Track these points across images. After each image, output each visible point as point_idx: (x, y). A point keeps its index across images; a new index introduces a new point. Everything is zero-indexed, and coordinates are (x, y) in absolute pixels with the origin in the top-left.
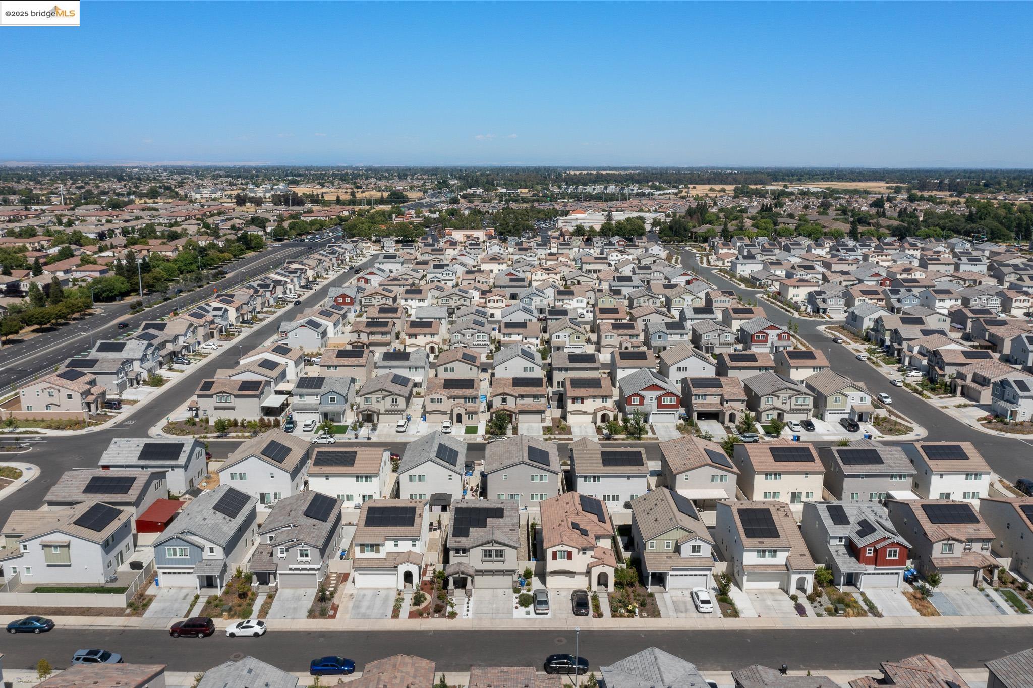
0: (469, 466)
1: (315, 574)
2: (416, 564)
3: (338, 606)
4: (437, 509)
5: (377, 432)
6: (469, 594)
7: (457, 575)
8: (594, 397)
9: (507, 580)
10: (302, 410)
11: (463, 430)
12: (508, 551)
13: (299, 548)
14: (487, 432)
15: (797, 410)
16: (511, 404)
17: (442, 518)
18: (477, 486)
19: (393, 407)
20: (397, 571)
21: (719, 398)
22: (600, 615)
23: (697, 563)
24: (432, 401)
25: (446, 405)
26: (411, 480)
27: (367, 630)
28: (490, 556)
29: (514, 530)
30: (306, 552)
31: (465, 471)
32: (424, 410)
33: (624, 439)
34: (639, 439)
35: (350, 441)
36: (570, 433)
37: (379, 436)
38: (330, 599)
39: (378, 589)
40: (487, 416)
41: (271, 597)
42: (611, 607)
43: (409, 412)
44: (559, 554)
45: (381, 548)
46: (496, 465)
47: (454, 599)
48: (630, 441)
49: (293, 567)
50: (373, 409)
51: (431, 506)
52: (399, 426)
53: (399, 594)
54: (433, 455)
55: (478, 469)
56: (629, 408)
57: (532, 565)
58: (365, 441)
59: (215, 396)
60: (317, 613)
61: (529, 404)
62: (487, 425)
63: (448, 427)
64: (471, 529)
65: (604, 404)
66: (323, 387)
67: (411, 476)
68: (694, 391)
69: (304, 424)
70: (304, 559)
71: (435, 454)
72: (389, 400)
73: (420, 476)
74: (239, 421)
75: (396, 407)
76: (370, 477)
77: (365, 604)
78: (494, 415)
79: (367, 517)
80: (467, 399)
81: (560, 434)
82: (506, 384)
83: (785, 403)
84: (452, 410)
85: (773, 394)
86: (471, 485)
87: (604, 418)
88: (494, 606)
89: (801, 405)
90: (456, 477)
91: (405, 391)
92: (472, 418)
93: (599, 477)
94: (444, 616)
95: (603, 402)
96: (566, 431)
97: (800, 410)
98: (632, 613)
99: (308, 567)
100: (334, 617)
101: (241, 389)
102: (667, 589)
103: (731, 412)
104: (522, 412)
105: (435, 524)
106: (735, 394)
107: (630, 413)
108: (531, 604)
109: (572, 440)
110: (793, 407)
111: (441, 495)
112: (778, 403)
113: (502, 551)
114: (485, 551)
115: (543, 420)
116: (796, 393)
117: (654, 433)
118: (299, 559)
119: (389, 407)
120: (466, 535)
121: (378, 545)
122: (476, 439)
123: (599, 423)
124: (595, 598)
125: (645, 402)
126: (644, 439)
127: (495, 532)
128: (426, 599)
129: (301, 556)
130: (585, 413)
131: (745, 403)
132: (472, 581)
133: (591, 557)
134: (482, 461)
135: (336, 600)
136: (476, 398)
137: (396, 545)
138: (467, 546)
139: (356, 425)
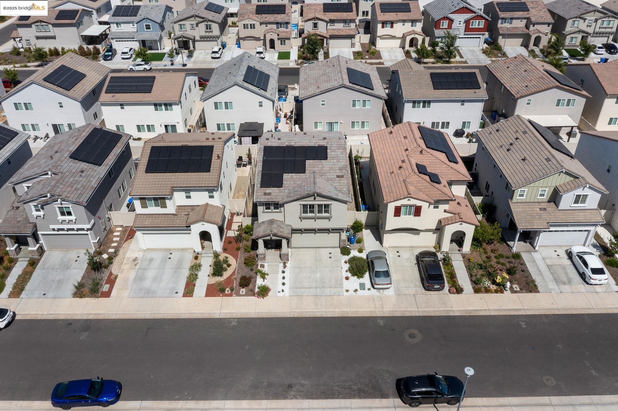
0: (282, 91)
1: (87, 234)
2: (214, 223)
3: (116, 277)
4: (247, 140)
5: (193, 59)
6: (284, 258)
7: (269, 238)
8: (404, 21)
9: (334, 238)
10: (121, 38)
11: (276, 55)
12: (335, 205)
13: (56, 206)
14: (299, 57)
15: (600, 33)
16: (322, 29)
17: (252, 152)
18: (292, 112)
19: (207, 34)
20: (190, 230)
21: (525, 21)
22: (459, 290)
23: (581, 217)
24: (245, 26)
25: (260, 31)
26: (216, 108)
27: (148, 317)
28: (312, 212)
29: (342, 177)
30: (67, 210)
31: (277, 96)
32: (238, 37)
33: (433, 63)
34: (448, 62)
35: (165, 67)
36: (380, 57)
37: (195, 62)
38: (106, 267)
39: (170, 250)
40: (298, 42)
41: (33, 264)
42: (471, 276)
43: (224, 39)
44: (403, 209)
45: (167, 202)
46: (312, 90)
47: (266, 265)
48: (439, 65)
49: (56, 227)
50: (187, 36)
51: (240, 136)
52: (214, 52)
53: (196, 258)
54: (240, 78)
55: (292, 94)
56: (438, 33)
57: (363, 216)
58: (181, 67)
59: (33, 26)
60: (86, 290)
61: (339, 30)
62: (299, 50)
63: (261, 53)
64: (286, 176)
65: (414, 28)
66: (138, 15)
67: (216, 103)
68: (502, 15)
69: (122, 51)
70: (67, 218)
71: (242, 78)
72: (202, 26)
73: (226, 103)
74: (60, 50)
75: (210, 34)
76: (171, 105)
77: (151, 274)
78: (306, 40)
79: (149, 161)
80: (279, 24)
81: (370, 58)
82: (316, 10)
83: (590, 26)
84: (265, 36)
85: (581, 17)
86: (285, 111)
87: (413, 42)
88: (318, 275)
89: (605, 28)
90: (267, 104)
91: (219, 18)
92: (284, 44)
93: (429, 102)
94: (252, 293)
95: (412, 26)
96: (376, 55)
97: (603, 33)
98: (501, 287)
99: (75, 227)
100: (107, 294)
101: (57, 18)
102: (537, 248)
103: (537, 35)
104: (333, 37)
105: (245, 159)
106: (542, 17)
107: (439, 37)
108: (366, 271)
109: (382, 64)
110: (597, 30)
111: (251, 124)
112: (582, 25)
113: (327, 206)
114: (305, 206)
115: (353, 45)
116: (602, 15)
117: (461, 57)
118: (61, 218)
119: (204, 34)
120: (279, 184)
121: (164, 198)
122: (288, 64)
123: (407, 47)
124: (447, 261)
125: (454, 26)
126: (453, 63)
127: (318, 180)
128: (229, 265)
129: (63, 214)
130: (394, 37)
131: (551, 26)
132: (288, 243)
133: (445, 211)
134: (296, 86)
135: (114, 269)
136: (287, 23)
137: (188, 197)
138: (280, 200)
139: (173, 52)
